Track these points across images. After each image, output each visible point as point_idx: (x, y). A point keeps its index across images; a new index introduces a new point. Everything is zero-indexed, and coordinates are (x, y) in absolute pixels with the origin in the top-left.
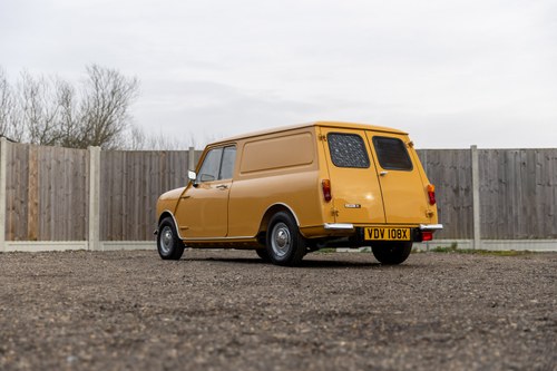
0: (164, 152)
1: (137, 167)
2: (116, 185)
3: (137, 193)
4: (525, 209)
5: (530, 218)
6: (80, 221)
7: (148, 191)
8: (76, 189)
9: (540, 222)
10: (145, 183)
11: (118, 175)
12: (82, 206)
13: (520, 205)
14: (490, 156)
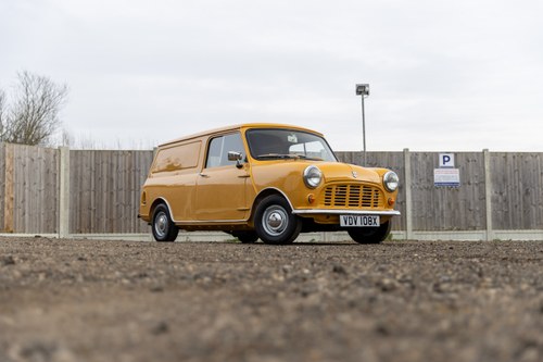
0: (130, 152)
1: (105, 165)
2: (85, 182)
3: (105, 189)
4: (449, 204)
5: (454, 212)
6: (52, 214)
7: (115, 187)
8: (48, 184)
9: (463, 216)
10: (112, 180)
11: (86, 172)
12: (53, 201)
13: (446, 201)
14: (420, 159)
